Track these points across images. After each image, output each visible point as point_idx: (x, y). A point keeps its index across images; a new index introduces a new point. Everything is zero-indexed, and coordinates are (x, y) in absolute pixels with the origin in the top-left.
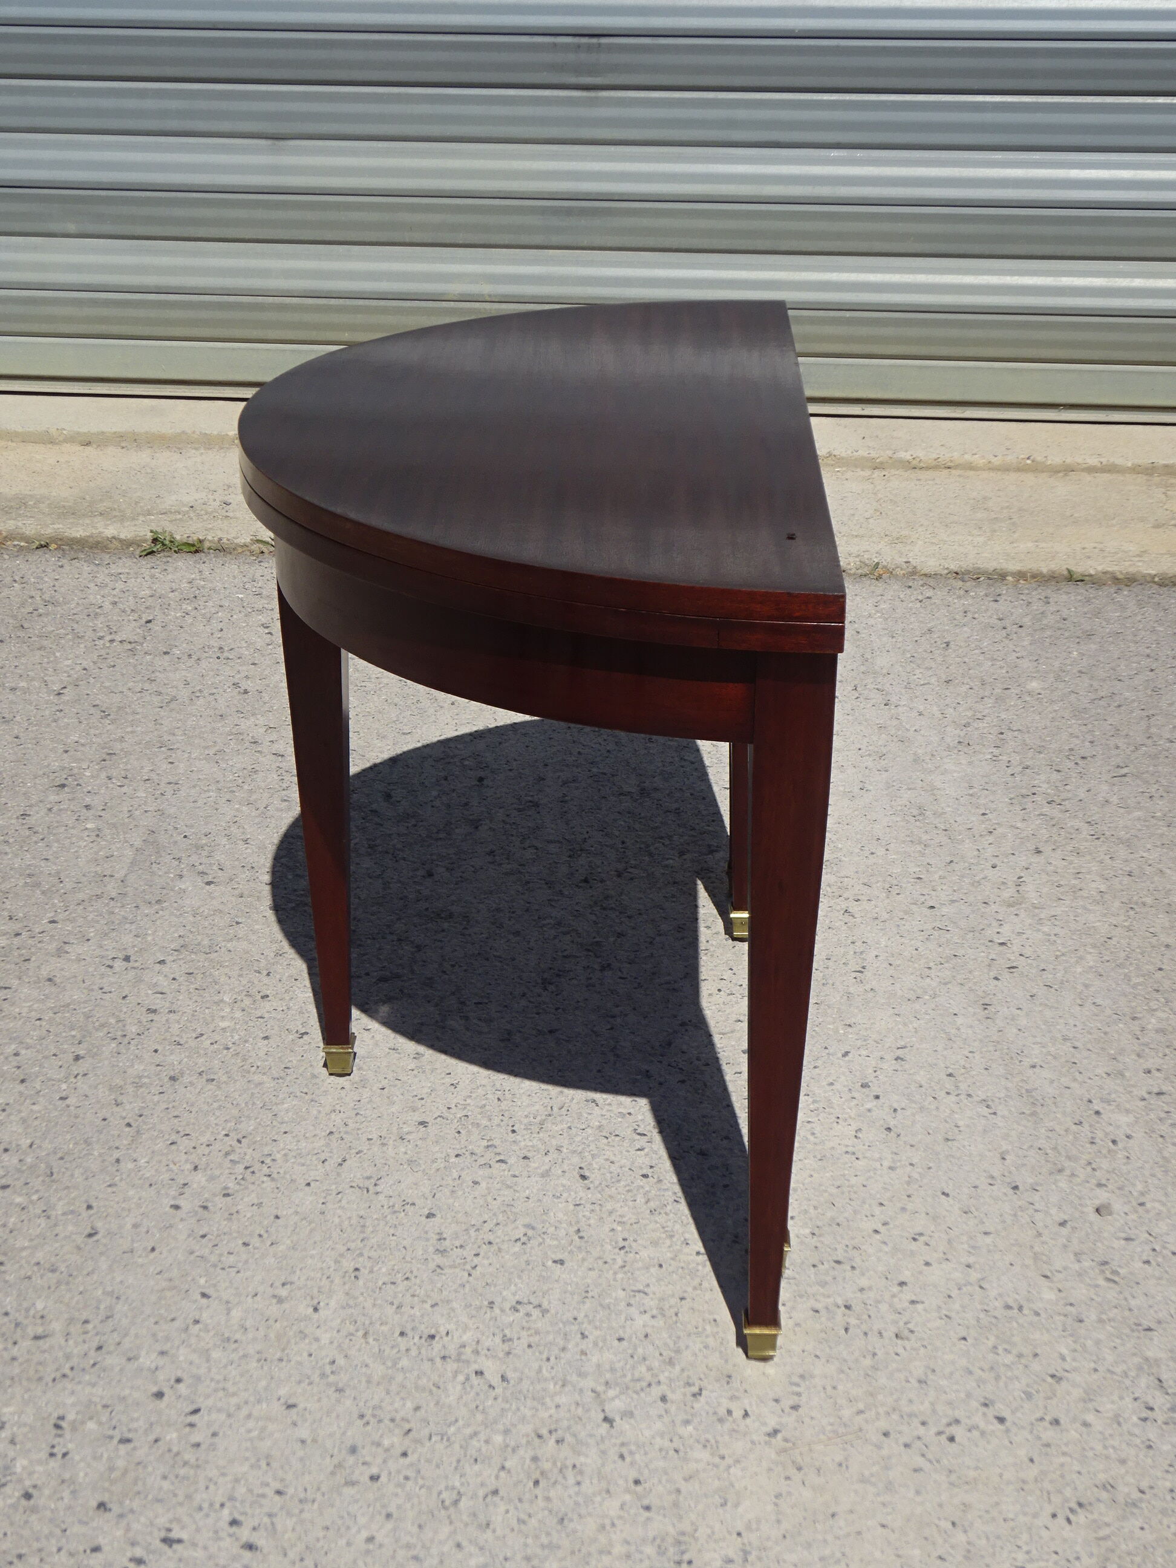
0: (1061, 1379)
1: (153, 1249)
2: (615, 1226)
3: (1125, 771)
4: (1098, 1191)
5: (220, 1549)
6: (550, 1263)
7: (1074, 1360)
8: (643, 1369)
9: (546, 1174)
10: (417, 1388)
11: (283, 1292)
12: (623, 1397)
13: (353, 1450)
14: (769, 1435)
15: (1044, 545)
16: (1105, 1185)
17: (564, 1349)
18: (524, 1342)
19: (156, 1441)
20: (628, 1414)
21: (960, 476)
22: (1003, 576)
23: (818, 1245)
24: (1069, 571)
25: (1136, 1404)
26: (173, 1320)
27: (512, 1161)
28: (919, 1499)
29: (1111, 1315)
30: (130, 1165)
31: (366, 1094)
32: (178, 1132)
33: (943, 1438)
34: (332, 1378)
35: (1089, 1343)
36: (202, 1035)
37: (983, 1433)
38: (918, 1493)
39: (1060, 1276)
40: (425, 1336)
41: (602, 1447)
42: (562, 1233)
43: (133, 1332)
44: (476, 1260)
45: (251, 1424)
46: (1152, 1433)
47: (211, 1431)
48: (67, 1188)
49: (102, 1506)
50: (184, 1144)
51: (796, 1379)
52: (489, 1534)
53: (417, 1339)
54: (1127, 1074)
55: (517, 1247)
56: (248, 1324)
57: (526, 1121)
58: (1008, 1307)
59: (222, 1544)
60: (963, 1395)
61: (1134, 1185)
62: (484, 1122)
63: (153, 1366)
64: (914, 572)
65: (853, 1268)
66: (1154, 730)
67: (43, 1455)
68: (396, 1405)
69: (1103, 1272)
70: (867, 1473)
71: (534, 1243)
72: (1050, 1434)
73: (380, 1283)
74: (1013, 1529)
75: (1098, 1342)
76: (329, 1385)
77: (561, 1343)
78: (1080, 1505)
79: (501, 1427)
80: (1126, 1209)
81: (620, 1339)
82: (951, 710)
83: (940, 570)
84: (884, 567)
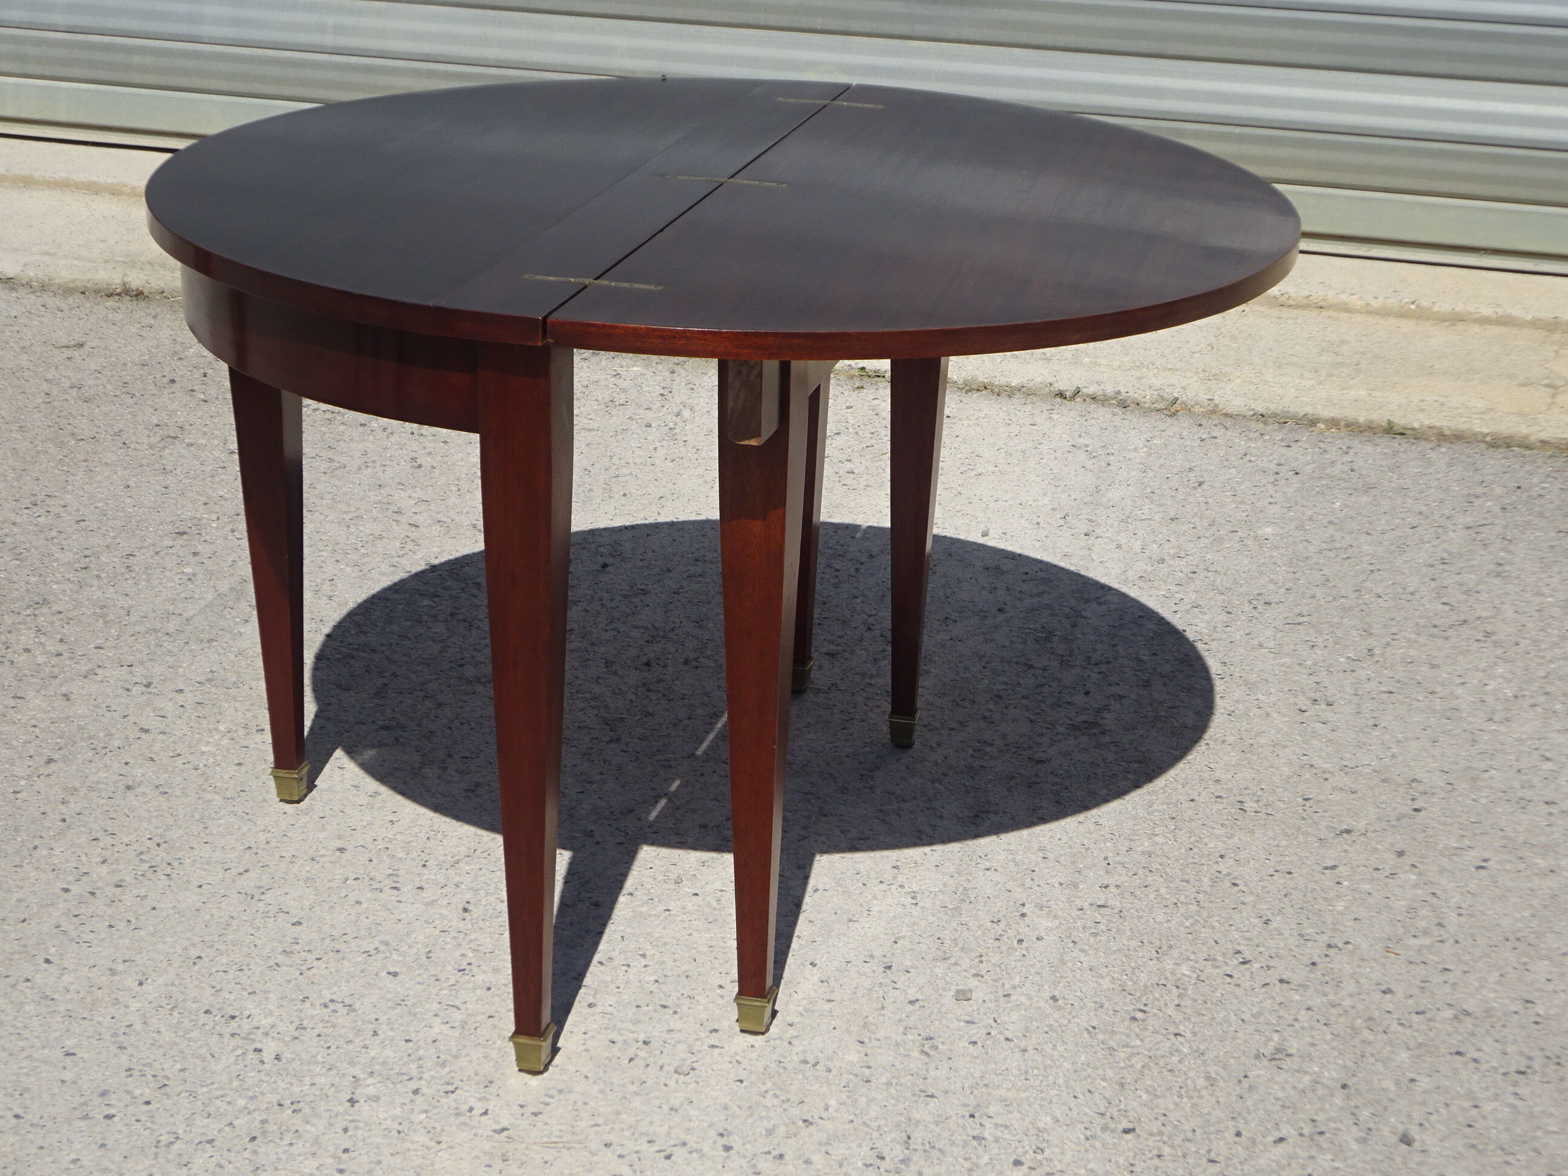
0: (812, 1123)
1: (24, 920)
3: (1304, 619)
4: (971, 979)
6: (384, 974)
7: (836, 1111)
8: (413, 1066)
9: (432, 903)
10: (193, 1055)
11: (120, 967)
12: (379, 1085)
13: (104, 1094)
14: (495, 1131)
16: (982, 976)
17: (349, 1042)
18: (316, 1032)
20: (376, 1099)
21: (1329, 317)
22: (1313, 423)
23: (656, 990)
24: (1389, 422)
25: (870, 1152)
26: (7, 976)
27: (406, 889)
29: (903, 1080)
30: (45, 852)
31: (304, 820)
32: (106, 831)
33: (661, 1155)
34: (122, 1038)
35: (862, 1100)
36: (179, 755)
37: (702, 1156)
39: (877, 1044)
40: (227, 1016)
41: (332, 1121)
42: (413, 952)
44: (315, 963)
45: (25, 1063)
50: (106, 841)
51: (554, 1092)
53: (217, 1018)
54: (1081, 886)
55: (362, 958)
56: (72, 987)
57: (442, 858)
58: (805, 1062)
60: (705, 1125)
61: (1012, 979)
62: (401, 855)
64: (1213, 411)
65: (675, 1012)
66: (1368, 584)
68: (166, 1065)
69: (923, 1045)
71: (380, 956)
72: (766, 1165)
73: (214, 970)
75: (871, 1100)
76: (117, 1043)
77: (351, 1037)
79: (250, 1094)
80: (988, 997)
81: (407, 1041)
82: (1155, 546)
83: (1244, 411)
84: (1183, 403)
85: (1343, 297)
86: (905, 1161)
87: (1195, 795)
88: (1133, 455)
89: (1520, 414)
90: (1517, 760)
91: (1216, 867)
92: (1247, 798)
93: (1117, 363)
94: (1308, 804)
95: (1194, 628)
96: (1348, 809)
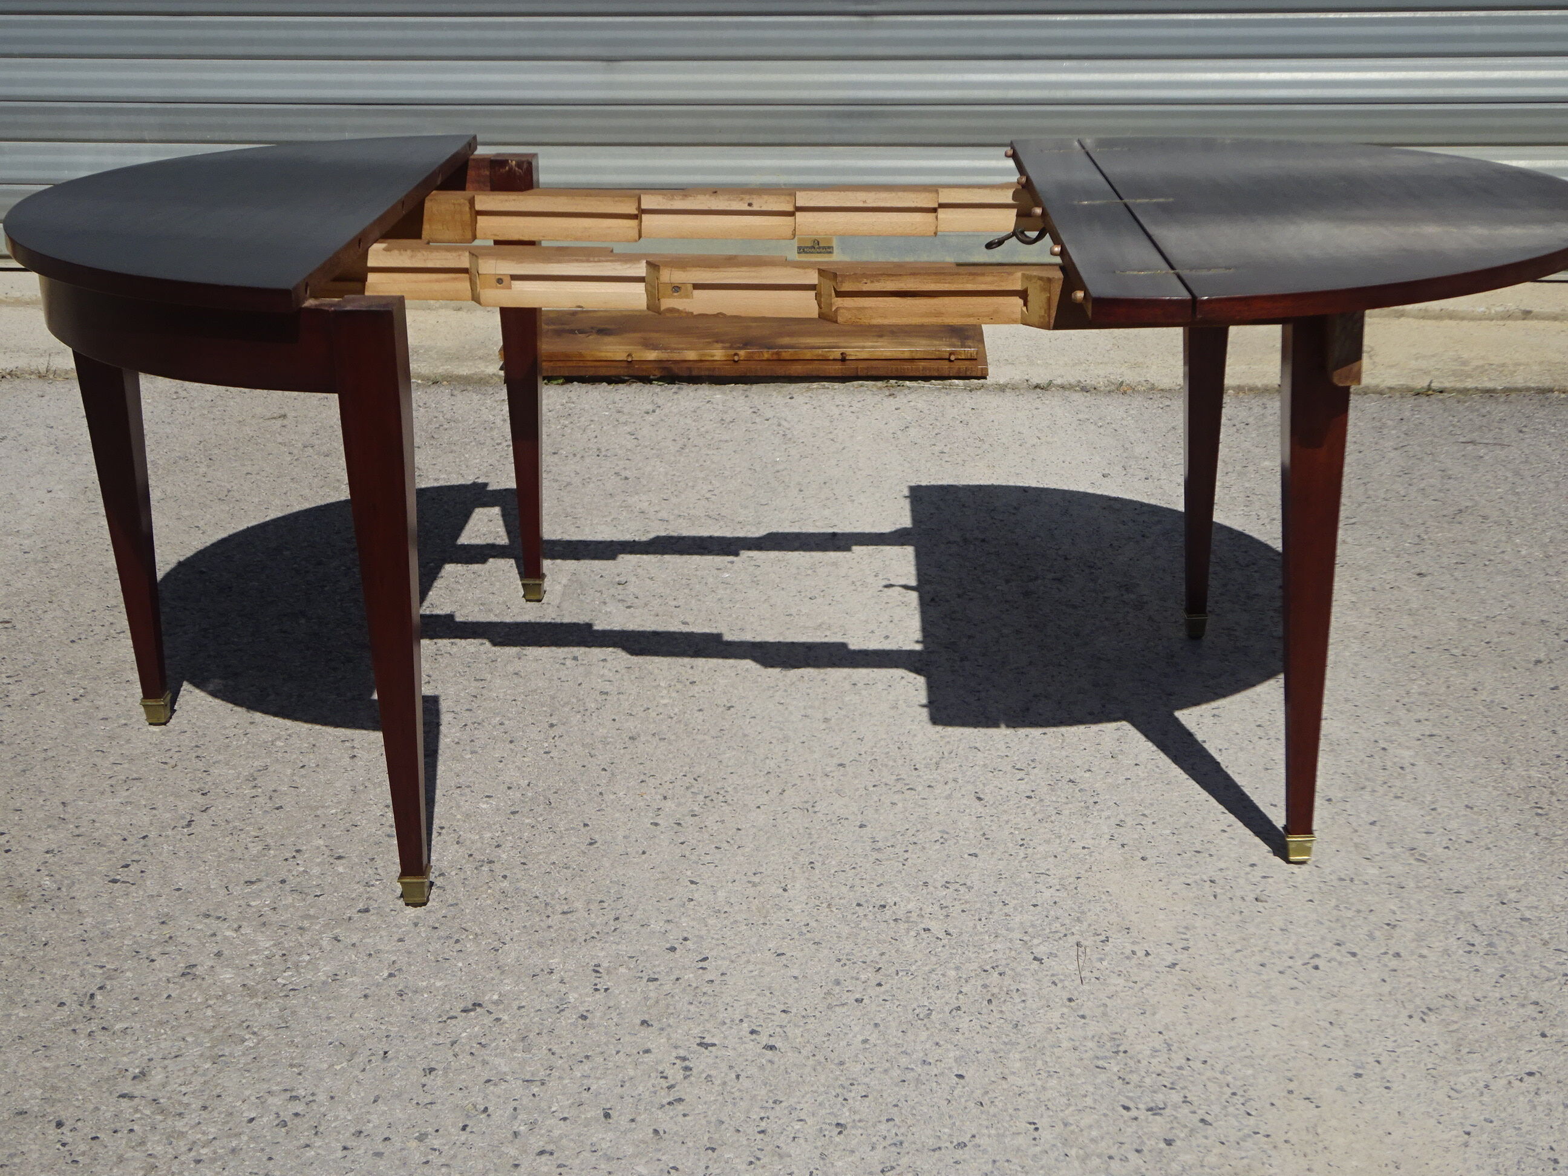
0: (1395, 926)
1: (644, 853)
2: (1012, 830)
3: (1353, 521)
4: (1396, 801)
5: (745, 1049)
6: (966, 856)
7: (1403, 913)
8: (1058, 925)
9: (949, 797)
10: (879, 941)
11: (756, 879)
12: (1046, 944)
13: (838, 983)
14: (1169, 967)
15: (1253, 367)
17: (991, 913)
18: (958, 908)
19: (678, 979)
20: (1051, 955)
23: (1180, 841)
25: (1460, 942)
26: (671, 899)
27: (920, 788)
28: (1300, 1007)
29: (1426, 883)
30: (612, 797)
31: (791, 746)
32: (645, 774)
33: (1309, 967)
34: (808, 935)
35: (1412, 902)
36: (648, 709)
37: (1340, 963)
38: (1297, 1003)
39: (1378, 858)
40: (877, 906)
41: (1037, 977)
42: (972, 836)
43: (641, 907)
44: (906, 855)
45: (751, 967)
46: (1477, 961)
47: (721, 971)
48: (565, 812)
49: (644, 1023)
50: (652, 782)
52: (959, 1036)
53: (871, 908)
54: (1402, 723)
55: (937, 846)
56: (732, 901)
58: (1342, 879)
59: (747, 1046)
60: (1318, 938)
61: (1424, 796)
62: (891, 763)
63: (663, 930)
64: (1153, 388)
65: (1211, 855)
66: (1370, 493)
67: (589, 990)
68: (865, 953)
69: (1413, 855)
70: (1253, 991)
71: (951, 842)
72: (1394, 963)
73: (833, 871)
74: (1379, 1026)
75: (1419, 902)
76: (810, 940)
77: (988, 909)
78: (1430, 1009)
79: (952, 965)
80: (1422, 812)
81: (1035, 906)
83: (1173, 386)
84: (1127, 384)
86: (1491, 945)
87: (1410, 649)
88: (1125, 422)
91: (1478, 697)
92: (1447, 646)
94: (1492, 646)
96: (1522, 646)
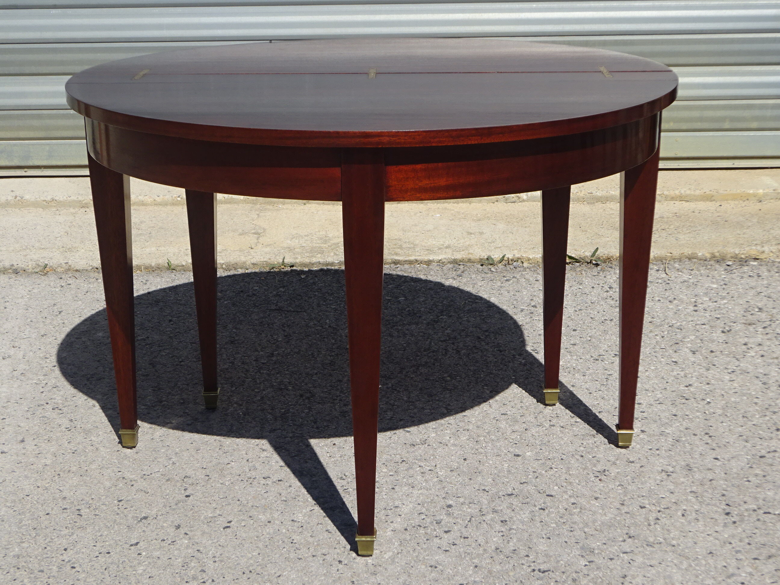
24: (169, 263)
82: (31, 353)
83: (86, 267)
84: (51, 267)
85: (140, 197)
87: (49, 510)
88: (20, 300)
89: (241, 250)
90: (246, 454)
91: (61, 557)
92: (83, 506)
93: (12, 248)
94: (121, 504)
95: (53, 400)
96: (146, 503)
